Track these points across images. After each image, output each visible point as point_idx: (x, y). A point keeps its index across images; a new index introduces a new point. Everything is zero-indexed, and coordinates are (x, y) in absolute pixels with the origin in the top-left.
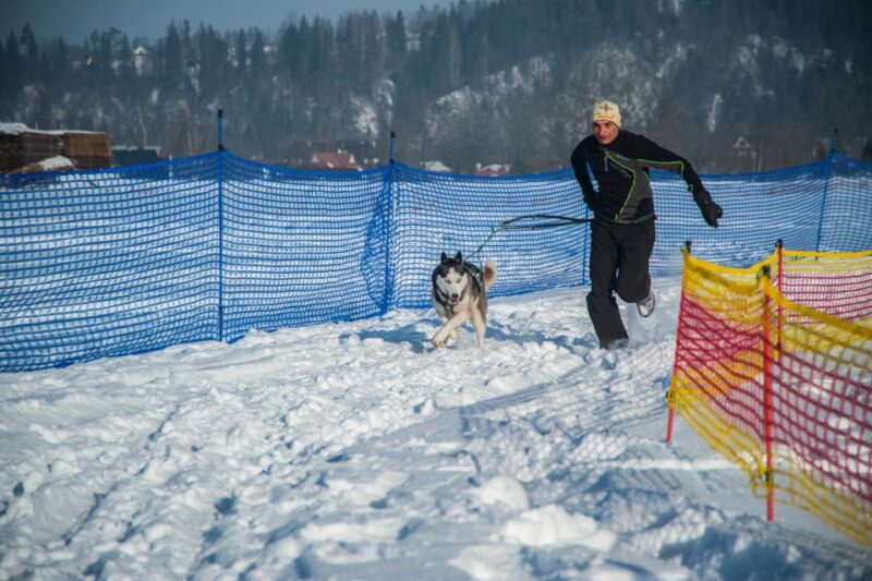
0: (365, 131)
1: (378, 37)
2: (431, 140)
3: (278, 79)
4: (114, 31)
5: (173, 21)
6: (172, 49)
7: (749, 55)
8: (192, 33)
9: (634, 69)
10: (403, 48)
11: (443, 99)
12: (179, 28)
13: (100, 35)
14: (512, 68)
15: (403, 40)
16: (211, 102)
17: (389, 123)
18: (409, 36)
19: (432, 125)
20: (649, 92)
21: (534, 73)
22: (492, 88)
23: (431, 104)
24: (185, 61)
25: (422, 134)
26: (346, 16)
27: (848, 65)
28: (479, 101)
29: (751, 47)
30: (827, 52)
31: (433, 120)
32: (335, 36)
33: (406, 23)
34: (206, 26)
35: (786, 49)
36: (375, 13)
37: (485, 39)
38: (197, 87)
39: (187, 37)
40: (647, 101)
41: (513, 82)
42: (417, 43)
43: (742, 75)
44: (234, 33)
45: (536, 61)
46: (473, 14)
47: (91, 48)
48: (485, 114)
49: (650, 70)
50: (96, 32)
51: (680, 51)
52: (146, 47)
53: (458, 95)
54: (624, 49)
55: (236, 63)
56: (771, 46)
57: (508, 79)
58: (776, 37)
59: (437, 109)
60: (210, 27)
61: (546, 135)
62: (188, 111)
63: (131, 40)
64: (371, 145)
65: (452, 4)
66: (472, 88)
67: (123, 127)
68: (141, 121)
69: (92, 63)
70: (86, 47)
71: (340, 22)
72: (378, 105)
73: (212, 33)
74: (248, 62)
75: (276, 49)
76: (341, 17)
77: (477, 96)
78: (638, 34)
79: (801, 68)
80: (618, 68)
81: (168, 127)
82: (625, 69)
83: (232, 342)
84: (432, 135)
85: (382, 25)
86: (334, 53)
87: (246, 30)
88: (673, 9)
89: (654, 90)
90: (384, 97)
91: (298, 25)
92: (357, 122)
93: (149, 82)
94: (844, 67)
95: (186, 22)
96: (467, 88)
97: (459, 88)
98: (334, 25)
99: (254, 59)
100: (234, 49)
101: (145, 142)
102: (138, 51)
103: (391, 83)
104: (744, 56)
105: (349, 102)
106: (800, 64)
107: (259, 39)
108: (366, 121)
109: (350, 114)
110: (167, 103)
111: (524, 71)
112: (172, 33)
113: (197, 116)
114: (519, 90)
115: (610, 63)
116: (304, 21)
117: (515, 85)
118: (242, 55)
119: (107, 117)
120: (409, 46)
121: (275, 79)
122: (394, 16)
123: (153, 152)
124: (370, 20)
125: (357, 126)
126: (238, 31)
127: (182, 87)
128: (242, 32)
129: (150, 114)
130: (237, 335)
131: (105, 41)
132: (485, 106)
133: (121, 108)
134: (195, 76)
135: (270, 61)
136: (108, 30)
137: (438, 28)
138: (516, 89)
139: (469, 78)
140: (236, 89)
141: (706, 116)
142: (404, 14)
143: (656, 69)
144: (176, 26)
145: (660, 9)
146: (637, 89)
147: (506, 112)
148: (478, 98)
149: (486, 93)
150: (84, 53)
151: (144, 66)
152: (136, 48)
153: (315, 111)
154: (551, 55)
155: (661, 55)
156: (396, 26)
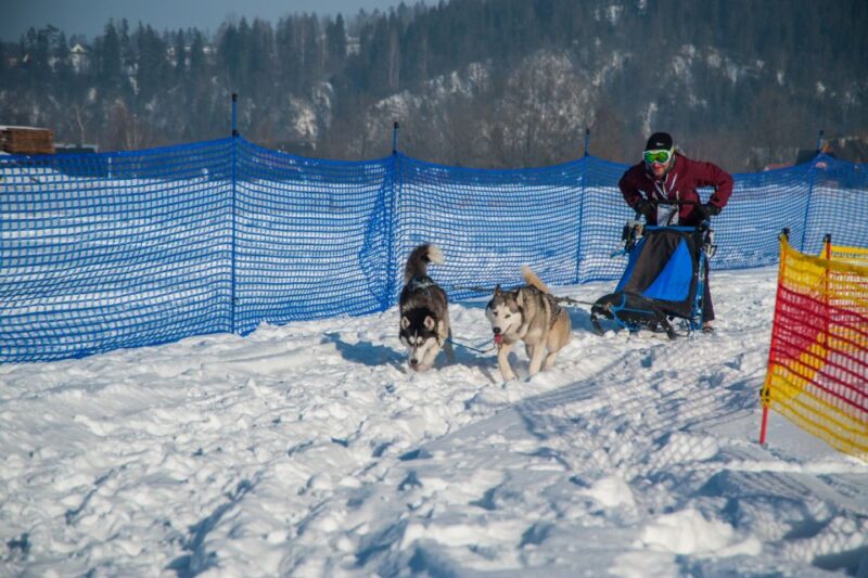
0: (304, 133)
1: (317, 40)
2: (370, 143)
3: (217, 80)
4: (52, 29)
5: (111, 19)
6: (109, 48)
7: (684, 66)
8: (131, 31)
9: (572, 76)
10: (342, 51)
11: (382, 102)
12: (117, 26)
13: (37, 33)
14: (450, 72)
15: (342, 43)
16: (148, 101)
17: (328, 125)
18: (349, 39)
19: (371, 127)
20: (586, 101)
21: (472, 78)
22: (431, 92)
23: (370, 107)
24: (123, 60)
25: (361, 136)
26: (285, 19)
27: (780, 76)
28: (418, 106)
29: (685, 57)
30: (760, 63)
31: (372, 123)
32: (274, 37)
33: (346, 27)
34: (145, 26)
35: (720, 60)
36: (314, 16)
37: (424, 44)
38: (135, 86)
39: (125, 35)
40: (585, 108)
41: (452, 87)
42: (357, 46)
43: (677, 84)
44: (173, 33)
45: (474, 66)
46: (413, 18)
47: (28, 45)
48: (424, 119)
49: (587, 77)
50: (32, 30)
51: (616, 60)
52: (83, 46)
53: (397, 99)
54: (562, 56)
55: (174, 63)
56: (705, 56)
57: (447, 84)
58: (711, 48)
59: (375, 112)
60: (149, 26)
61: (486, 139)
62: (126, 110)
63: (68, 38)
64: (311, 147)
65: (392, 8)
66: (412, 93)
67: (60, 125)
68: (79, 119)
69: (28, 60)
70: (23, 44)
71: (280, 24)
72: (316, 107)
73: (151, 32)
74: (187, 62)
75: (215, 50)
76: (281, 20)
77: (416, 100)
78: (576, 42)
79: (734, 79)
80: (555, 76)
81: (105, 125)
82: (562, 76)
83: (245, 334)
84: (371, 138)
85: (322, 28)
86: (274, 54)
87: (185, 30)
88: (611, 17)
89: (591, 98)
90: (322, 99)
91: (238, 27)
92: (296, 124)
93: (86, 80)
94: (776, 78)
95: (125, 21)
96: (406, 92)
97: (399, 91)
98: (274, 27)
99: (193, 60)
100: (173, 49)
101: (83, 140)
102: (75, 49)
103: (329, 86)
104: (679, 66)
105: (289, 104)
106: (733, 74)
107: (198, 40)
108: (305, 122)
109: (289, 116)
110: (105, 102)
111: (463, 76)
112: (111, 31)
113: (135, 115)
114: (458, 95)
115: (548, 70)
116: (243, 23)
117: (454, 90)
118: (181, 55)
119: (44, 115)
120: (349, 49)
121: (214, 80)
122: (334, 19)
123: (92, 150)
124: (310, 22)
125: (296, 128)
126: (177, 31)
127: (119, 86)
128: (181, 32)
129: (88, 113)
130: (249, 328)
131: (42, 38)
132: (424, 110)
133: (58, 106)
134: (133, 76)
135: (210, 61)
136: (45, 28)
137: (378, 32)
138: (454, 94)
139: (409, 81)
140: (174, 89)
141: (642, 124)
142: (344, 18)
143: (592, 76)
144: (115, 25)
145: (598, 18)
146: (574, 96)
147: (445, 117)
148: (418, 102)
149: (426, 97)
150: (20, 50)
151: (80, 64)
152: (73, 46)
153: (254, 113)
154: (489, 61)
155: (598, 63)
156: (336, 29)
